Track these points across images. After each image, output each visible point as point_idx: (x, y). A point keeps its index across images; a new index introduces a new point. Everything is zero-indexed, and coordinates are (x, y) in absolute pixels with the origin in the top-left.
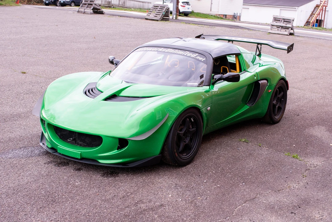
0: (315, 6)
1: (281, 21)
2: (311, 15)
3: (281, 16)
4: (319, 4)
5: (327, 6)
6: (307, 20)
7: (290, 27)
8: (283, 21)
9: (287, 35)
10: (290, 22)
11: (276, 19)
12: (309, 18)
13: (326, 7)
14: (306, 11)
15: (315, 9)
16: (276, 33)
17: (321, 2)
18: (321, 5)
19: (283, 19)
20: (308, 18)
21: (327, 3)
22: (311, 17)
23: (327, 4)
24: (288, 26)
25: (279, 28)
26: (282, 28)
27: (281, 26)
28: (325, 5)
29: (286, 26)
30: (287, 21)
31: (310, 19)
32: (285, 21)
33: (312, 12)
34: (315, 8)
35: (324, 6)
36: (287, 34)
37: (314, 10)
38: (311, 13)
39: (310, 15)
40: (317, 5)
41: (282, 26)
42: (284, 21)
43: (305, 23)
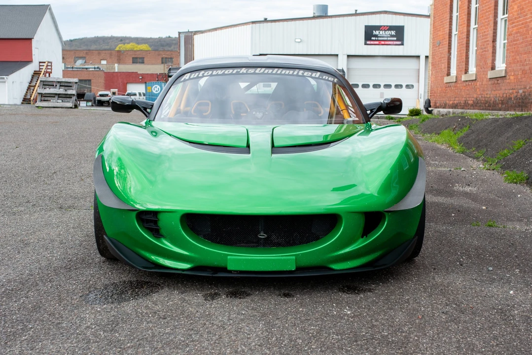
0: (32, 73)
1: (56, 86)
2: (29, 88)
3: (55, 78)
4: (38, 70)
5: (51, 73)
6: (23, 97)
7: (74, 95)
8: (58, 85)
9: (71, 108)
10: (71, 86)
11: (45, 83)
12: (27, 92)
13: (49, 74)
14: (21, 82)
15: (32, 78)
16: (50, 106)
17: (41, 67)
18: (43, 71)
19: (59, 82)
20: (25, 92)
21: (50, 67)
22: (29, 91)
23: (51, 69)
24: (69, 93)
25: (54, 97)
26: (59, 97)
27: (56, 94)
28: (48, 70)
29: (66, 93)
30: (66, 85)
31: (29, 94)
32: (61, 84)
33: (30, 84)
34: (33, 76)
35: (47, 72)
36: (71, 106)
37: (32, 80)
38: (27, 85)
39: (27, 88)
40: (35, 71)
41: (59, 94)
42: (60, 86)
43: (21, 101)
